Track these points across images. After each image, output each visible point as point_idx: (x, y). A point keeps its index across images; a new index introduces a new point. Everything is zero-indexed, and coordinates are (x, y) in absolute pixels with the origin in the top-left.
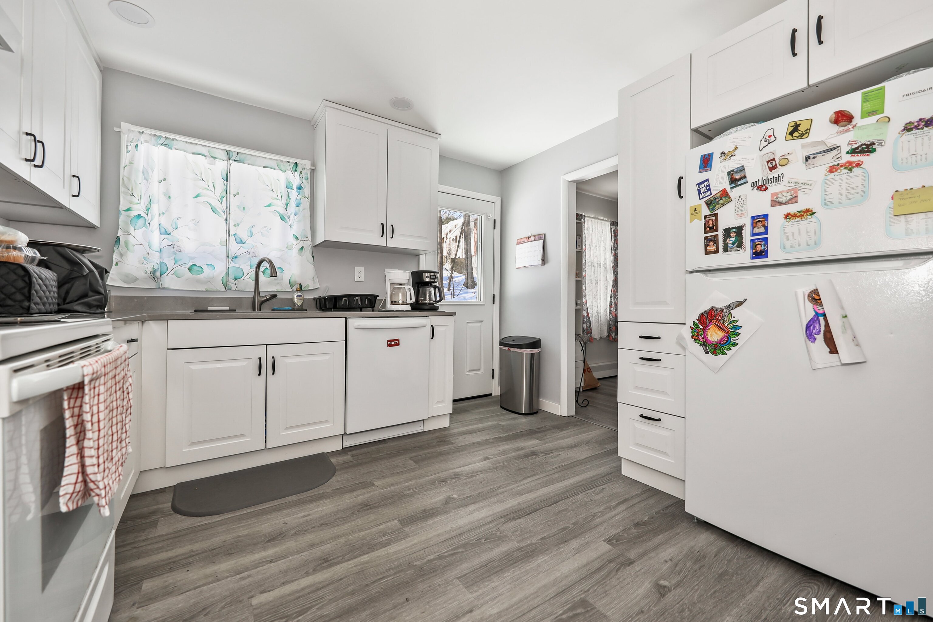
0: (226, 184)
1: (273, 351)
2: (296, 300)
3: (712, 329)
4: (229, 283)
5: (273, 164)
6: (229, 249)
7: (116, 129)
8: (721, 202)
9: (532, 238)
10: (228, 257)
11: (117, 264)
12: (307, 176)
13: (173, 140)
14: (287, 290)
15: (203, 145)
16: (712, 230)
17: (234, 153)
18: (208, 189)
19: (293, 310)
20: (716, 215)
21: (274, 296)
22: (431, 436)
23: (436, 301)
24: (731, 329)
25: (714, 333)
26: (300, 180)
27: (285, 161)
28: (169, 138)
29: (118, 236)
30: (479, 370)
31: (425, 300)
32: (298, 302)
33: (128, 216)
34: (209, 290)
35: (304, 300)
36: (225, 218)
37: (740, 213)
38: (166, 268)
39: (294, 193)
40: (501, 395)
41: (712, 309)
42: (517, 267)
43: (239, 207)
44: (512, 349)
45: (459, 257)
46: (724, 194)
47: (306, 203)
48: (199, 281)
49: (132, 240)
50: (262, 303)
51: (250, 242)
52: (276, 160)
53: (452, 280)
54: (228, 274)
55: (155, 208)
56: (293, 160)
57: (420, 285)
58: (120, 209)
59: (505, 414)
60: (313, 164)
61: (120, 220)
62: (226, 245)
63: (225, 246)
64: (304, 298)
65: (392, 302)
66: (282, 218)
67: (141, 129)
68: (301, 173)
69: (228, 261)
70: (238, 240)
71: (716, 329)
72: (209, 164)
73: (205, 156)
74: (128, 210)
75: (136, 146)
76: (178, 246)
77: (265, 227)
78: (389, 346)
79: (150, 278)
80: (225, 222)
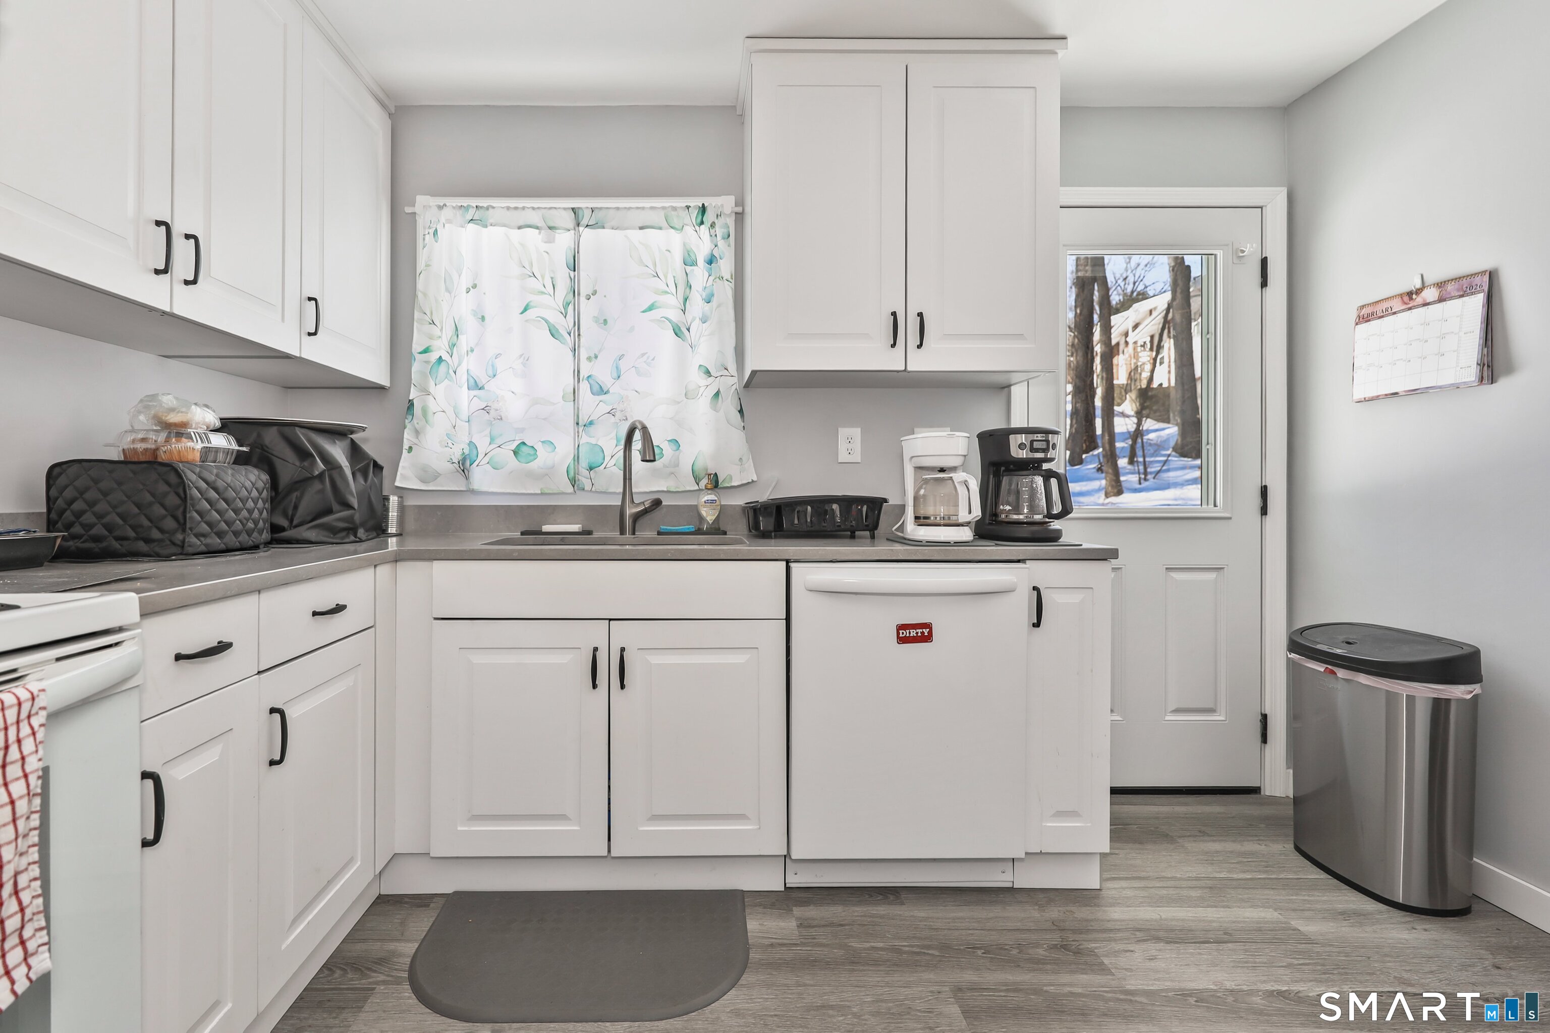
0: (572, 277)
1: (623, 635)
2: (704, 512)
4: (580, 478)
5: (658, 218)
6: (578, 408)
7: (408, 210)
9: (1430, 294)
10: (578, 424)
11: (410, 449)
12: (726, 231)
13: (487, 208)
14: (688, 488)
15: (533, 208)
17: (585, 211)
18: (543, 293)
19: (699, 532)
21: (657, 503)
22: (1034, 913)
23: (1050, 516)
26: (712, 241)
27: (681, 207)
28: (481, 207)
29: (411, 398)
30: (1211, 711)
31: (1017, 509)
32: (709, 515)
33: (427, 362)
34: (547, 491)
35: (723, 509)
36: (571, 345)
38: (475, 452)
39: (699, 274)
40: (1297, 801)
42: (1358, 395)
43: (596, 320)
44: (1341, 673)
45: (1161, 385)
47: (726, 291)
48: (531, 476)
49: (432, 406)
50: (637, 517)
51: (615, 389)
52: (664, 208)
53: (1139, 440)
54: (577, 458)
55: (464, 342)
56: (696, 202)
57: (1003, 468)
58: (413, 351)
59: (1313, 886)
60: (740, 202)
61: (414, 370)
62: (574, 400)
63: (572, 403)
64: (721, 506)
65: (917, 518)
66: (677, 333)
67: (441, 201)
68: (713, 225)
69: (578, 432)
70: (596, 388)
72: (546, 242)
73: (537, 228)
74: (426, 351)
75: (435, 233)
76: (497, 410)
77: (643, 355)
78: (902, 640)
79: (458, 471)
80: (571, 354)
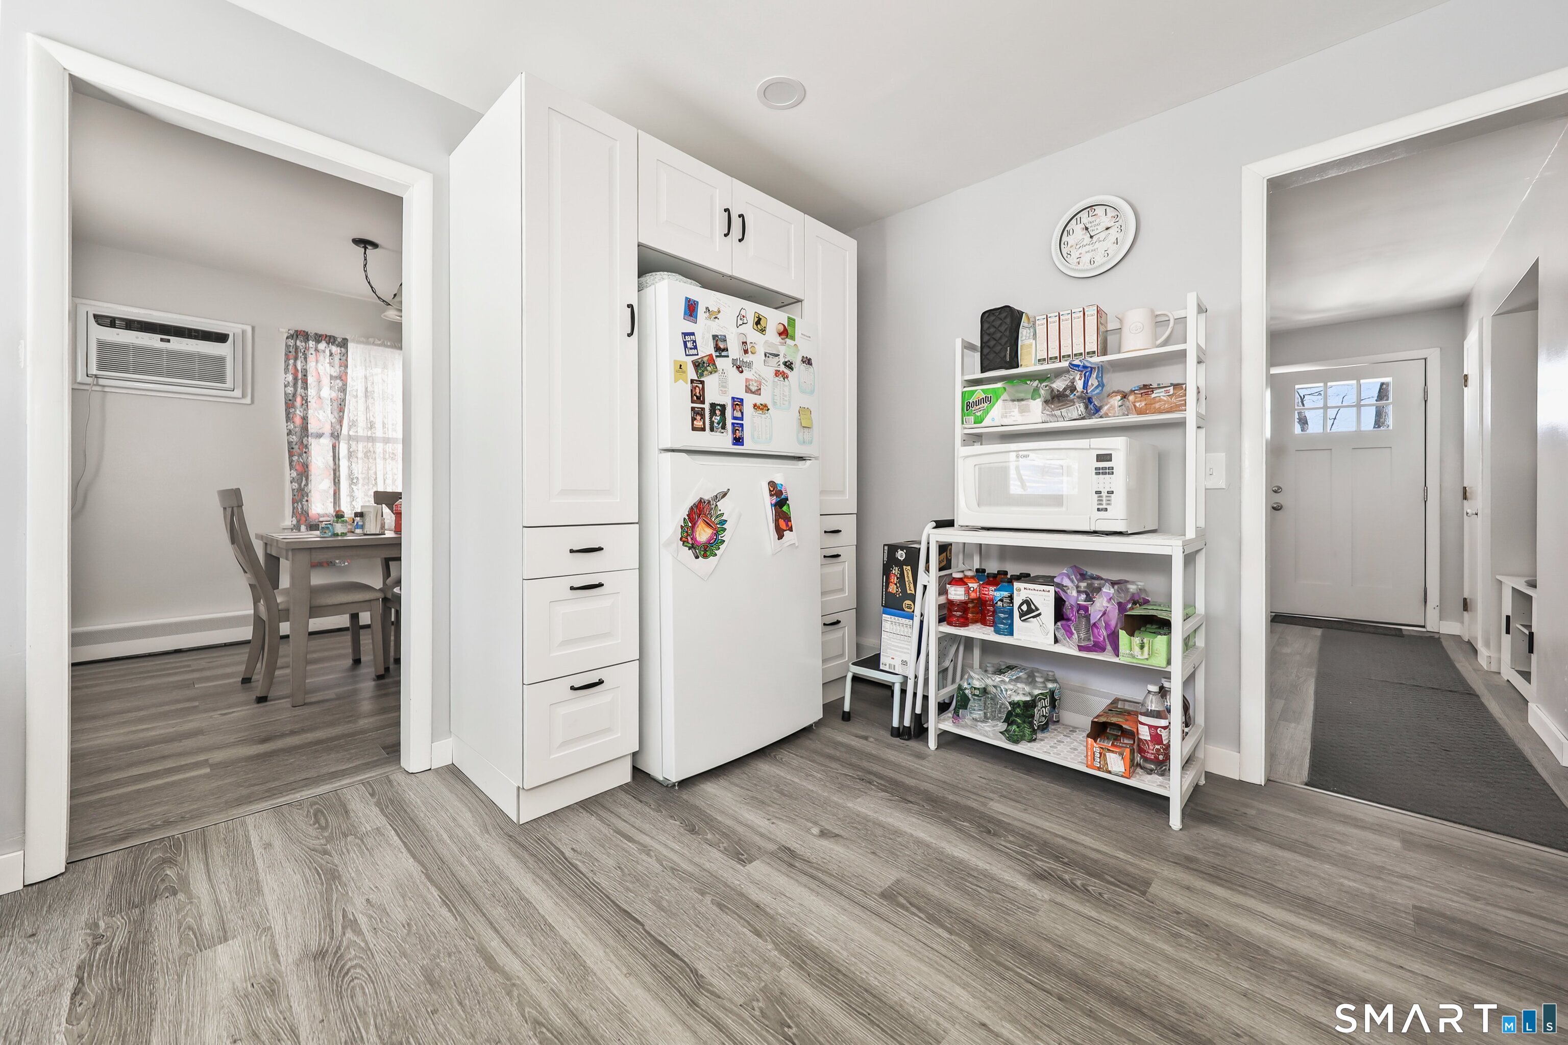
3: (700, 527)
8: (709, 368)
16: (699, 401)
20: (702, 382)
24: (719, 524)
25: (702, 532)
37: (723, 389)
41: (701, 501)
46: (711, 358)
71: (704, 525)
